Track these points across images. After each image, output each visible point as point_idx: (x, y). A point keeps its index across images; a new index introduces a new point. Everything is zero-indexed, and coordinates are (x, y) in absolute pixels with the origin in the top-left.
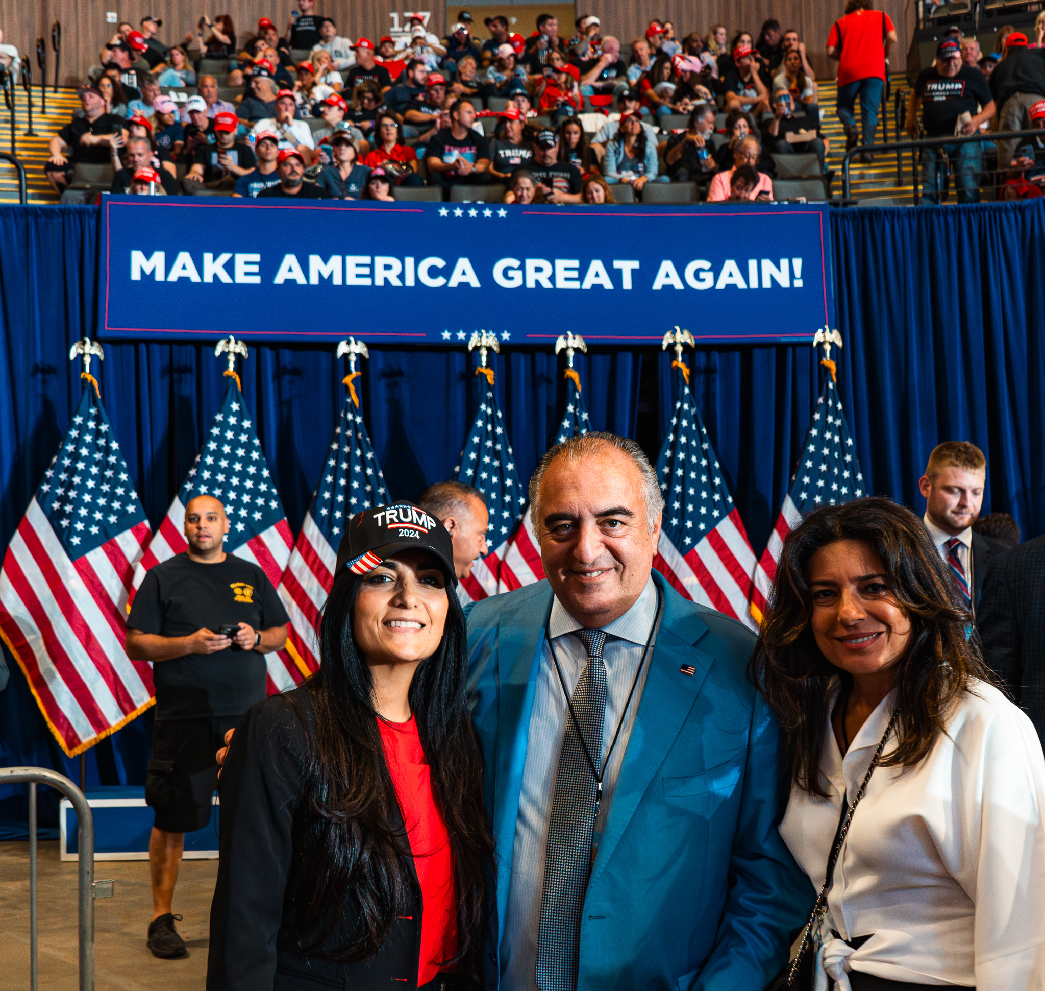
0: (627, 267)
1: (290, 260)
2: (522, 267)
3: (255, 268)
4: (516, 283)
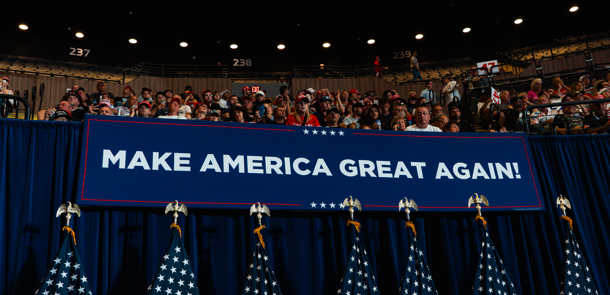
0: (419, 166)
1: (210, 157)
2: (357, 165)
3: (188, 162)
4: (355, 173)
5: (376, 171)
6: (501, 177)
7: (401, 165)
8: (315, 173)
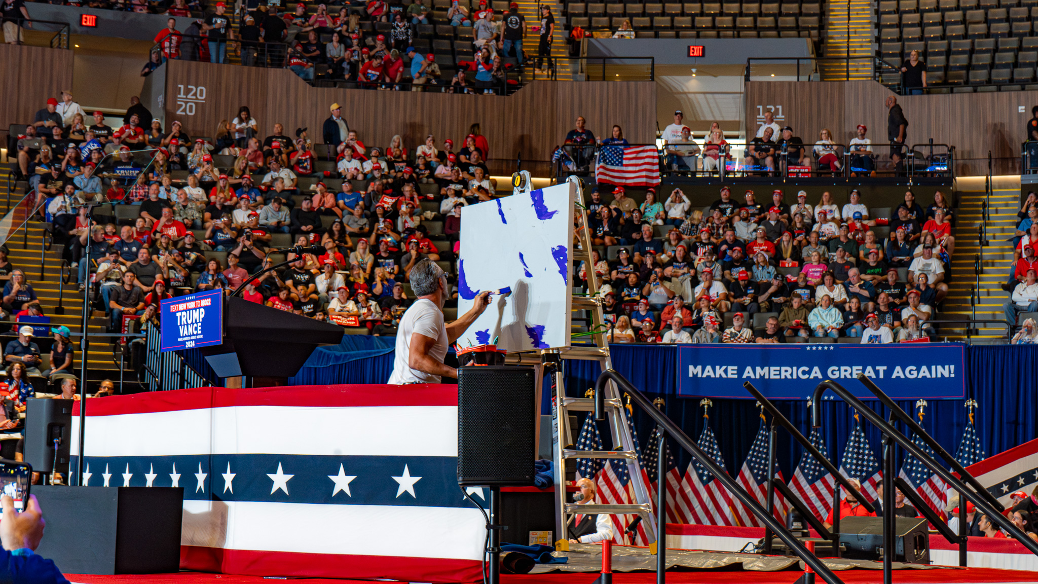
5: (851, 374)
6: (939, 376)
7: (869, 368)
8: (812, 377)
